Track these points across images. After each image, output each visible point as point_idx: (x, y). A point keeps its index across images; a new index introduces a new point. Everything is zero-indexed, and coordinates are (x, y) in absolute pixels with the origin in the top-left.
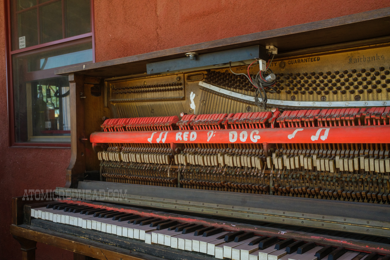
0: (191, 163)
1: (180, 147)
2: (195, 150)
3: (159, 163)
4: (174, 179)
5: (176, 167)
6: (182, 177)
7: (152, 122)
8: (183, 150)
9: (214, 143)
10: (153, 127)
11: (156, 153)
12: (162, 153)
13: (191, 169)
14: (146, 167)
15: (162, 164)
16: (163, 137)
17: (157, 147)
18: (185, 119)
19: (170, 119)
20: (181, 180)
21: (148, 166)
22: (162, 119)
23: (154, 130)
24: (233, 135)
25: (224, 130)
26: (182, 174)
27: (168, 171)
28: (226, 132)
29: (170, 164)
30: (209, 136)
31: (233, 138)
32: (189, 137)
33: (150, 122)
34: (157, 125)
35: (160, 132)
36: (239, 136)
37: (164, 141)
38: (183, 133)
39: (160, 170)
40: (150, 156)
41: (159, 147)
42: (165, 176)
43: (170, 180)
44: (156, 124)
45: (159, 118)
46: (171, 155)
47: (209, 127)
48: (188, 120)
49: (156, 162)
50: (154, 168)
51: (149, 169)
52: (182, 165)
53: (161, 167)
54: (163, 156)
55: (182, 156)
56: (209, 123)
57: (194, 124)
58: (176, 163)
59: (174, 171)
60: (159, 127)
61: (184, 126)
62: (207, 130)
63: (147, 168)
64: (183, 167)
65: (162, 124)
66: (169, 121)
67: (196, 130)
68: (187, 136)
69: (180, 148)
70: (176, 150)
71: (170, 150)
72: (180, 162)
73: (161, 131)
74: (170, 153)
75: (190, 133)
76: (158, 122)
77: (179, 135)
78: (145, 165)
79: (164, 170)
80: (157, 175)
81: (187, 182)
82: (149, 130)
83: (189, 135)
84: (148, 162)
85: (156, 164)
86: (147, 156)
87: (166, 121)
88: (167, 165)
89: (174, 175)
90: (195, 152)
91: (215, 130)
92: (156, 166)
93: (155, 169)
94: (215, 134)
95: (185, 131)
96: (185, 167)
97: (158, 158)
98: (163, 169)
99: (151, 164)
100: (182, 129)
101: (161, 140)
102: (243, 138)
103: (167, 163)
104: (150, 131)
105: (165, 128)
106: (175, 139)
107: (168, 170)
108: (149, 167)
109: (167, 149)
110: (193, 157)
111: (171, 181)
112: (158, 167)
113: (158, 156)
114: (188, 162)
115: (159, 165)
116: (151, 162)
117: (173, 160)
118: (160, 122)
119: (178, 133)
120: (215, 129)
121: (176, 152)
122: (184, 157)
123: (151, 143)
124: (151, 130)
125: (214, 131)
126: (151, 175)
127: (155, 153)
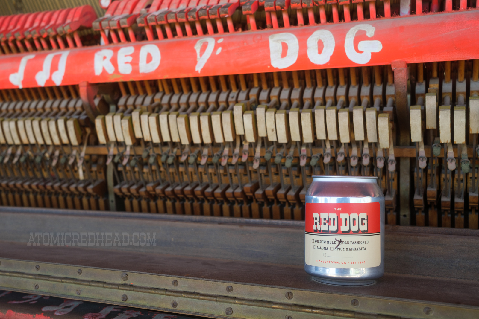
0: (147, 138)
1: (106, 94)
2: (153, 101)
3: (49, 142)
4: (97, 183)
5: (103, 151)
6: (119, 177)
7: (18, 27)
8: (116, 102)
9: (220, 73)
10: (22, 42)
11: (40, 115)
12: (56, 114)
13: (149, 156)
14: (13, 155)
15: (58, 146)
16: (54, 68)
17: (39, 98)
18: (118, 12)
19: (70, 15)
20: (118, 187)
21: (19, 152)
22: (46, 17)
23: (26, 50)
24: (285, 47)
25: (246, 33)
26: (120, 169)
27: (80, 163)
28: (259, 38)
29: (81, 144)
30: (201, 55)
31: (284, 54)
32: (135, 63)
33: (11, 27)
34: (32, 32)
35: (44, 56)
36: (303, 46)
37: (58, 79)
38: (116, 50)
39: (54, 163)
40: (20, 124)
41: (47, 98)
42: (70, 175)
43: (85, 188)
44: (30, 31)
45: (39, 17)
46: (83, 117)
47: (198, 27)
48: (126, 13)
49: (41, 142)
50: (35, 156)
51: (22, 159)
52: (119, 144)
53: (57, 153)
54: (61, 122)
55: (117, 118)
56: (200, 13)
57: (151, 20)
58: (102, 139)
59: (96, 162)
60: (38, 39)
61: (115, 31)
62: (190, 38)
63: (16, 160)
64: (121, 149)
65: (50, 30)
66: (68, 21)
67: (156, 41)
68: (130, 59)
69: (107, 97)
70: (96, 102)
71: (79, 104)
72: (112, 138)
73: (46, 51)
74: (79, 114)
75: (138, 49)
76: (36, 25)
77: (105, 58)
78: (10, 150)
79: (67, 160)
80: (45, 174)
81: (138, 190)
82: (10, 51)
83: (135, 57)
84: (17, 142)
85: (42, 145)
86: (12, 124)
87: (59, 21)
88: (75, 146)
89: (96, 172)
90: (154, 105)
91: (217, 35)
92: (43, 151)
93: (38, 159)
94: (222, 45)
95: (120, 45)
96: (128, 149)
97: (45, 130)
98: (63, 160)
99: (24, 146)
100: (110, 41)
101: (50, 77)
102: (320, 52)
103: (74, 142)
104: (15, 55)
105: (59, 40)
106: (93, 72)
107: (78, 160)
108: (21, 156)
109: (68, 103)
110: (153, 119)
111: (90, 188)
112: (47, 155)
113: (44, 124)
114: (138, 135)
115: (51, 150)
116: (25, 141)
117: (88, 130)
118: (43, 24)
119: (99, 53)
120: (216, 31)
121: (98, 109)
122: (126, 123)
123: (21, 87)
124: (18, 51)
125: (217, 39)
126: (31, 175)
127: (37, 114)
